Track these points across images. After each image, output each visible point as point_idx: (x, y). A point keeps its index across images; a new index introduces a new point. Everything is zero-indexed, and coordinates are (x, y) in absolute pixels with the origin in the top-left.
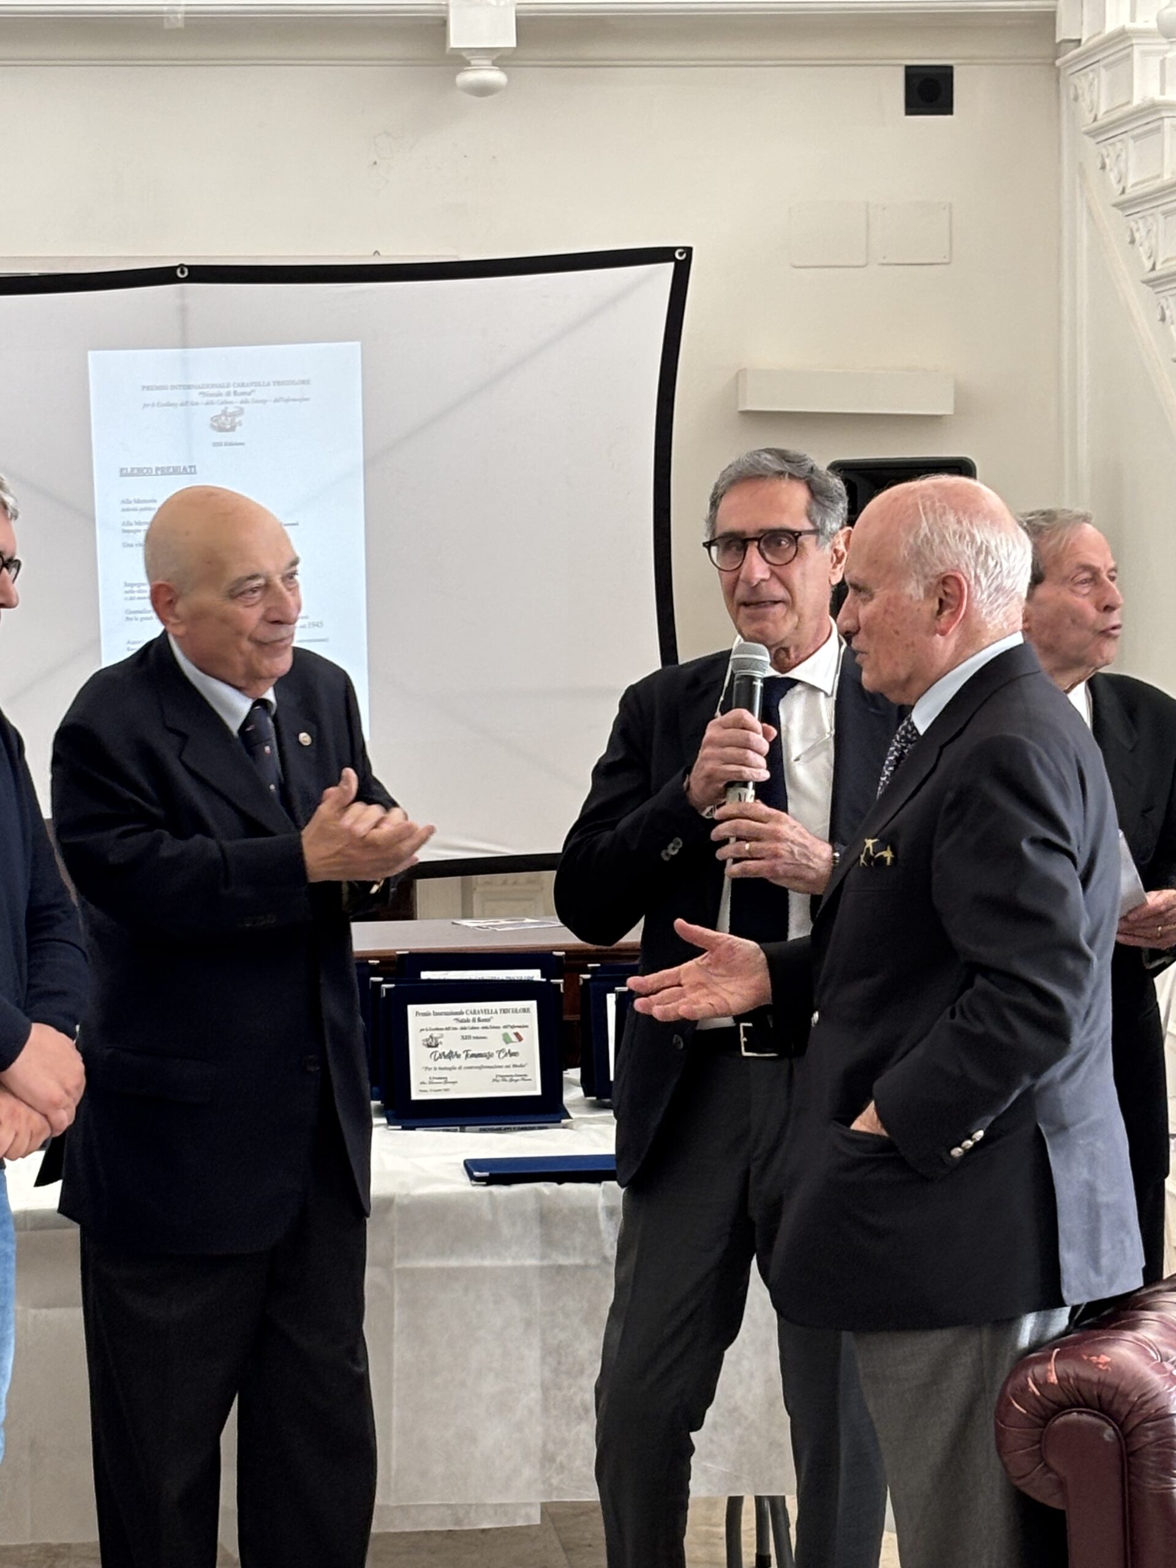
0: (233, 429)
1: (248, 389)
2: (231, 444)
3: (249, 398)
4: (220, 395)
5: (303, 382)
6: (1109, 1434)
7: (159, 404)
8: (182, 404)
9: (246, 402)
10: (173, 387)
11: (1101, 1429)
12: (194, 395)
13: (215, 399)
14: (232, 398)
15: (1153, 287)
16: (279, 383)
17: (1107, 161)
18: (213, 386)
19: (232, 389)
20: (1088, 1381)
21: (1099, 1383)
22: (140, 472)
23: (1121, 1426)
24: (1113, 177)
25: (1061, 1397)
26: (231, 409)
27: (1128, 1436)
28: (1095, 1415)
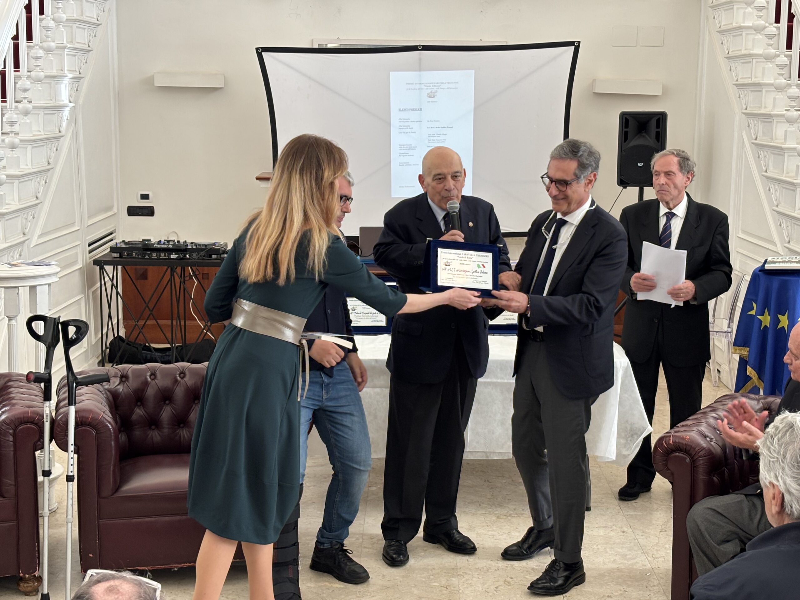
0: (434, 97)
1: (439, 85)
2: (433, 102)
3: (439, 87)
4: (430, 86)
5: (456, 83)
6: (688, 460)
7: (412, 89)
8: (419, 89)
9: (438, 89)
10: (416, 84)
11: (686, 458)
12: (423, 86)
13: (428, 88)
14: (434, 87)
15: (728, 59)
16: (449, 83)
17: (715, 16)
18: (429, 83)
19: (434, 85)
20: (682, 444)
21: (686, 444)
22: (405, 110)
23: (692, 458)
24: (717, 22)
25: (674, 448)
26: (434, 91)
27: (694, 461)
28: (684, 454)
